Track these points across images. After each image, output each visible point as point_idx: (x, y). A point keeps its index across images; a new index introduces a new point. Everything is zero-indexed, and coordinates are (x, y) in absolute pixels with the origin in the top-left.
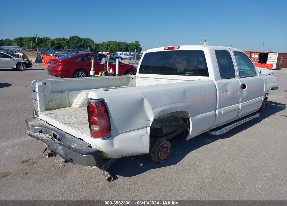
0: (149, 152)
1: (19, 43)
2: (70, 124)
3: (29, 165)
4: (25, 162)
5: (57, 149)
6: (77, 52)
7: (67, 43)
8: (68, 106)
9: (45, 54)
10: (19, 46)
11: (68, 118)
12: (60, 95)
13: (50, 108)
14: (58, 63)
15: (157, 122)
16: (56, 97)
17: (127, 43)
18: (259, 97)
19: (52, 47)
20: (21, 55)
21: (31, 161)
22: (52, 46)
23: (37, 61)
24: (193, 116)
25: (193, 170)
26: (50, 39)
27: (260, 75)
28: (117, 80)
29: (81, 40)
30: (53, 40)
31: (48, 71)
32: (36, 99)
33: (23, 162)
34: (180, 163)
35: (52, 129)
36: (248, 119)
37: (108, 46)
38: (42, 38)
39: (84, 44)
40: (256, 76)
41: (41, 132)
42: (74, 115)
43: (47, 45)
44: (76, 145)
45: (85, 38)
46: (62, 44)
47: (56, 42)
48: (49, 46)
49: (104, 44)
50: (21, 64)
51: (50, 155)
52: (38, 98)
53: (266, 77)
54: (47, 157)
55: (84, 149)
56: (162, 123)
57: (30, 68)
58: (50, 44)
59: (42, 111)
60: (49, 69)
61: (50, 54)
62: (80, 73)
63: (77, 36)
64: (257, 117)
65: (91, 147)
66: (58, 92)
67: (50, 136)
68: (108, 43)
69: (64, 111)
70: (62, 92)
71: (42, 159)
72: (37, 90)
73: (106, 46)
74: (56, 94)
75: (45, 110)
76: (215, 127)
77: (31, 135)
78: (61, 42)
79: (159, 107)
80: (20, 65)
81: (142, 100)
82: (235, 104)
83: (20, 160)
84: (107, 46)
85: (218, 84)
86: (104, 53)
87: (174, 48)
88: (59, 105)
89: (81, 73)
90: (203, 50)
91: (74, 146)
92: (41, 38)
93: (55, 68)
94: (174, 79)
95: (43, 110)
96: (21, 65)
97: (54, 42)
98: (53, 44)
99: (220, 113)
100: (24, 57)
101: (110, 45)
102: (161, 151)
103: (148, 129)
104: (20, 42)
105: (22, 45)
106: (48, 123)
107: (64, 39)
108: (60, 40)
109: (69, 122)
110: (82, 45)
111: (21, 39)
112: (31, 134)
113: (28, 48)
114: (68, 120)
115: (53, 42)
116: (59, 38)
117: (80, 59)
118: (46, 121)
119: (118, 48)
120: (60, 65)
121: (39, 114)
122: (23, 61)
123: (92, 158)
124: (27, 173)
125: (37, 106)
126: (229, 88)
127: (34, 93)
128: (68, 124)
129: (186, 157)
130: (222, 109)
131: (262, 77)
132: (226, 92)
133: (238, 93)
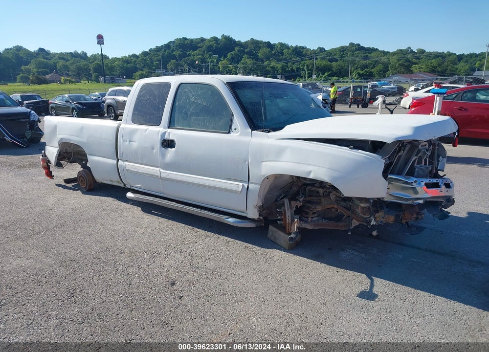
27: (243, 134)
40: (229, 133)
85: (121, 128)
99: (122, 167)
126: (137, 137)
130: (125, 163)
131: (251, 139)
132: (130, 142)
133: (155, 151)
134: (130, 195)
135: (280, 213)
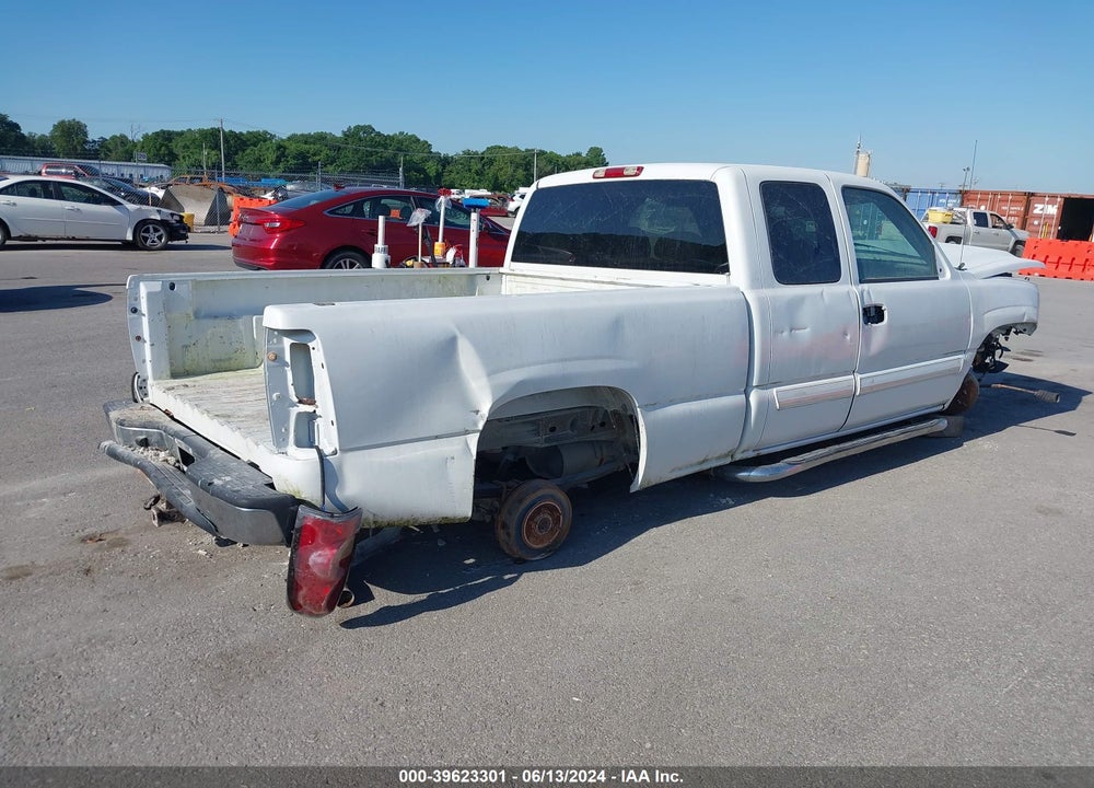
0: (470, 514)
1: (162, 152)
2: (229, 416)
3: (100, 548)
4: (91, 539)
5: (180, 494)
6: (338, 187)
7: (332, 154)
8: (251, 365)
9: (247, 192)
10: (159, 162)
11: (234, 400)
12: (221, 327)
13: (187, 368)
14: (268, 225)
15: (534, 427)
16: (210, 332)
17: (559, 157)
18: (946, 355)
19: (277, 169)
20: (161, 194)
21: (109, 538)
22: (276, 163)
23: (211, 220)
24: (650, 406)
25: (633, 587)
26: (273, 136)
27: (954, 277)
28: (430, 281)
29: (385, 141)
30: (282, 140)
31: (237, 254)
32: (139, 338)
33: (83, 540)
34: (595, 564)
35: (176, 435)
36: (895, 436)
37: (483, 166)
38: (245, 132)
39: (395, 155)
40: (937, 278)
41: (145, 443)
42: (256, 394)
43: (259, 161)
44: (228, 479)
45: (401, 133)
46: (314, 155)
47: (292, 148)
48: (268, 162)
49: (469, 156)
50: (151, 226)
51: (163, 517)
52: (146, 335)
53: (981, 283)
54: (155, 523)
55: (249, 491)
56: (553, 429)
57: (183, 242)
58: (271, 156)
59: (160, 378)
60: (238, 246)
61: (265, 193)
62: (345, 262)
63: (370, 127)
64: (935, 429)
65: (272, 486)
66: (216, 317)
67: (172, 455)
68: (485, 156)
69: (231, 382)
70: (231, 317)
71: (148, 532)
72: (144, 307)
73: (476, 166)
74: (210, 322)
75: (169, 373)
76: (751, 454)
77: (113, 454)
78: (312, 148)
79: (515, 368)
80: (147, 231)
81: (451, 343)
82: (833, 376)
83: (77, 534)
84: (480, 166)
85: (762, 302)
86: (467, 191)
87: (625, 173)
88: (220, 360)
89: (348, 261)
90: (715, 181)
91: (220, 482)
92: (241, 133)
93: (260, 241)
94: (622, 281)
95: (164, 375)
96: (152, 230)
97: (285, 148)
98: (283, 155)
99: (765, 405)
100: (169, 201)
101: (491, 162)
102: (531, 519)
103: (473, 441)
104: (163, 148)
105: (170, 159)
106: (172, 418)
107: (321, 138)
108: (306, 139)
109: (229, 413)
110: (388, 160)
111: (167, 137)
112: (113, 449)
113: (193, 169)
114: (231, 407)
115: (281, 147)
116: (302, 135)
117: (349, 209)
118: (167, 413)
119: (521, 173)
120: (273, 231)
121: (149, 387)
122: (158, 218)
123: (270, 522)
124: (88, 571)
125: (144, 361)
126: (806, 316)
127: (135, 315)
128: (225, 418)
129: (625, 548)
130: (775, 390)
131: (965, 283)
132: (791, 330)
133: (848, 338)
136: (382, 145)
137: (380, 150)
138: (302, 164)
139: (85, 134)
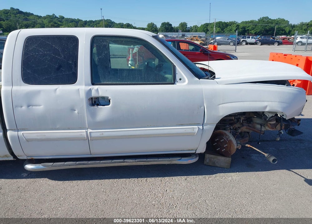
1: (205, 29)
7: (254, 27)
10: (204, 32)
26: (236, 22)
29: (272, 21)
30: (239, 23)
43: (231, 30)
45: (279, 18)
46: (248, 27)
47: (241, 26)
48: (233, 30)
49: (303, 24)
58: (235, 29)
63: (267, 17)
68: (309, 23)
73: (305, 27)
78: (248, 25)
92: (227, 22)
98: (238, 28)
105: (206, 31)
107: (252, 22)
111: (207, 25)
115: (238, 26)
130: (22, 132)
132: (29, 106)
133: (76, 112)
134: (29, 167)
135: (225, 142)
136: (271, 23)
137: (270, 24)
138: (244, 31)
139: (187, 26)
